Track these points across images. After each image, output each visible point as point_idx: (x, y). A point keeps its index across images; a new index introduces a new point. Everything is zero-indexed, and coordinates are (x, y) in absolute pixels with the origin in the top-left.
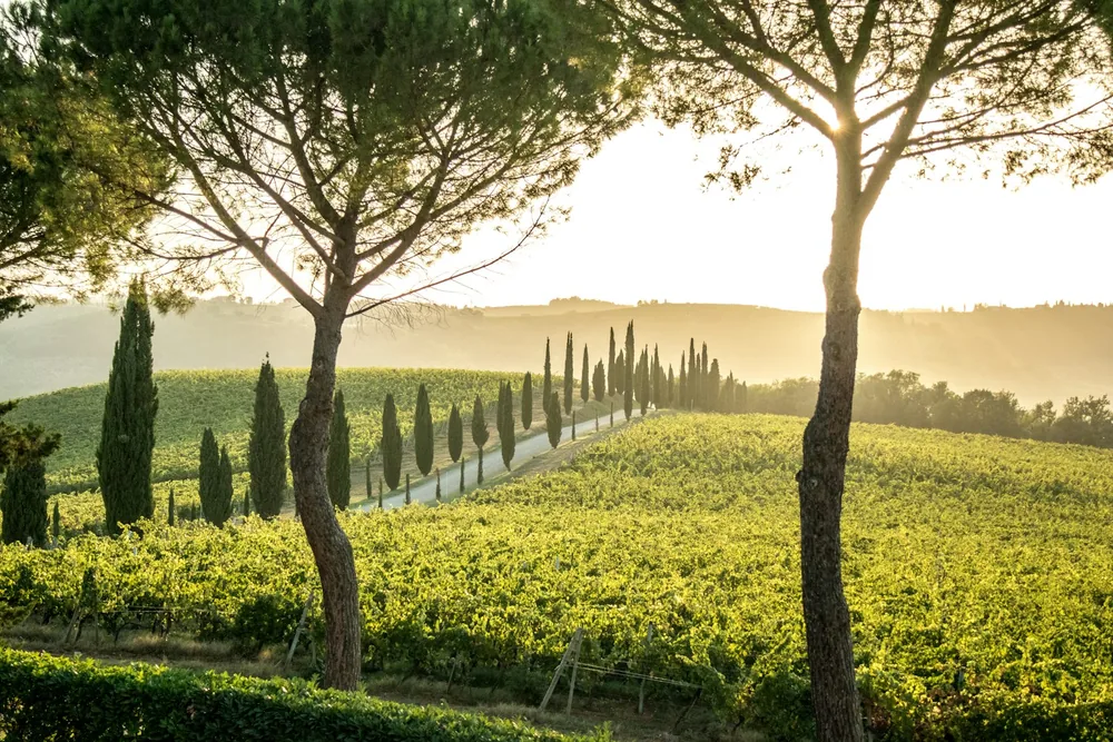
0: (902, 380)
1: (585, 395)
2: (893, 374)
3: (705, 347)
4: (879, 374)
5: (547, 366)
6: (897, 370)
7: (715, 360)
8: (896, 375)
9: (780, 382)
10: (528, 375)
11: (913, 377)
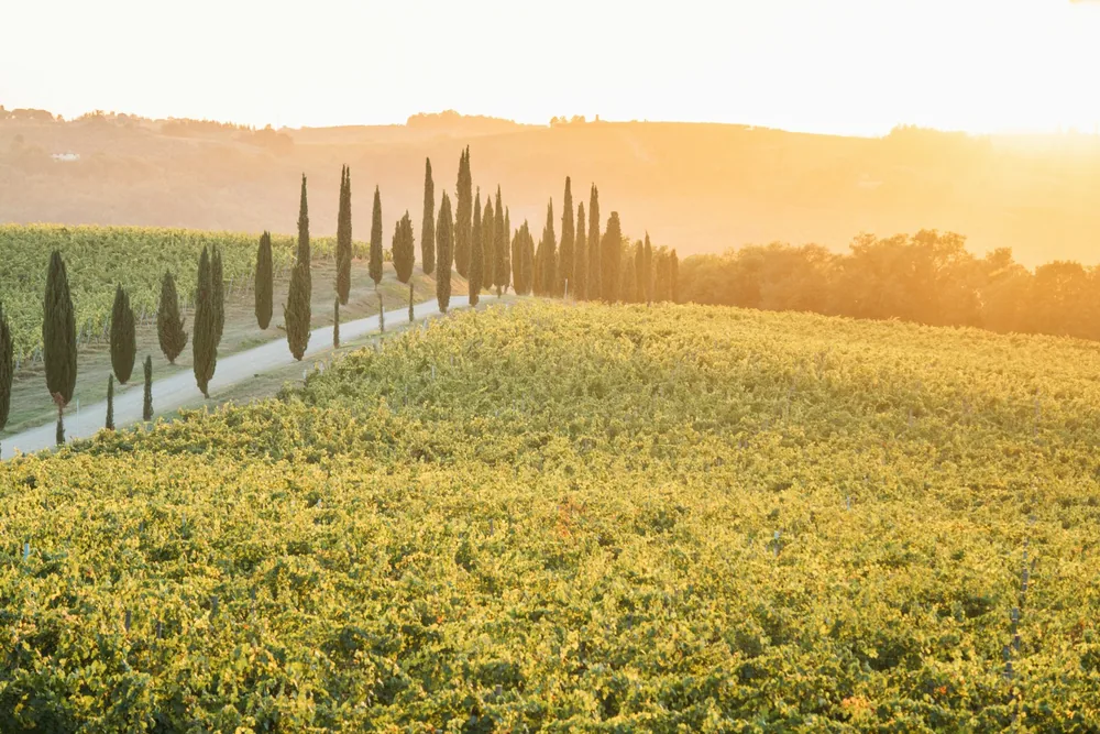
0: (936, 245)
1: (376, 273)
2: (921, 236)
3: (594, 192)
4: (899, 237)
5: (303, 224)
6: (928, 229)
7: (614, 214)
8: (927, 238)
9: (737, 250)
10: (266, 241)
11: (954, 241)
